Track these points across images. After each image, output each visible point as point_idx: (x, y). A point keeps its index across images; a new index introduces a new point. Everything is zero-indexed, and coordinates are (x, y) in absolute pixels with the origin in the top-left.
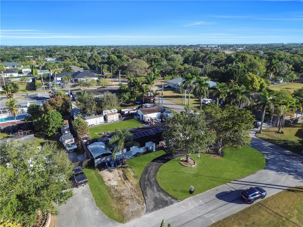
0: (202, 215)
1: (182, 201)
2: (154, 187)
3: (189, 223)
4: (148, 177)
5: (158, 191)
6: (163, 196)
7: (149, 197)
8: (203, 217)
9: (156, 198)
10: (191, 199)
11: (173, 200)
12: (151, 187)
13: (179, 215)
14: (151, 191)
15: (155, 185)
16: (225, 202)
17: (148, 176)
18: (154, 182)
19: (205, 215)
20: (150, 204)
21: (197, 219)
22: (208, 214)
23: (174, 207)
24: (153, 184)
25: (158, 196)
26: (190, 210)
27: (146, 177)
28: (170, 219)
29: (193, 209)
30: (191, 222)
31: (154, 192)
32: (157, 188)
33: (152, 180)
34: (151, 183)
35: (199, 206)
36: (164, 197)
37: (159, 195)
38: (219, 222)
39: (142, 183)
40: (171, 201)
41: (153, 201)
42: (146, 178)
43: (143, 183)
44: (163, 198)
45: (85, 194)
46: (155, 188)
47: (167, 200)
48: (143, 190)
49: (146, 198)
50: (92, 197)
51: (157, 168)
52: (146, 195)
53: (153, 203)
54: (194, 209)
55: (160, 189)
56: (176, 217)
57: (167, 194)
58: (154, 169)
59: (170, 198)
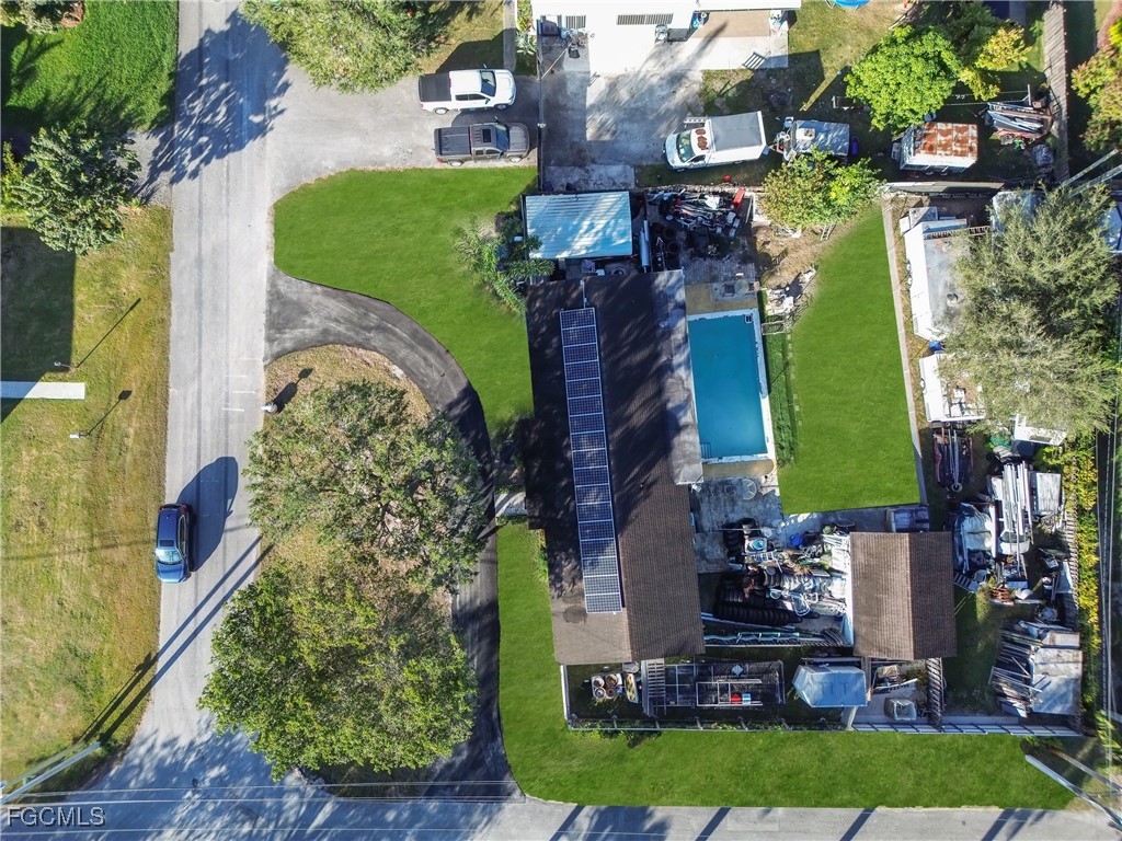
0: (199, 380)
1: (265, 367)
2: (348, 329)
3: (197, 339)
4: (395, 334)
5: (326, 332)
6: (302, 333)
7: (315, 299)
8: (194, 379)
9: (306, 313)
10: (257, 391)
11: (276, 348)
12: (348, 321)
13: (227, 333)
14: (334, 314)
15: (351, 333)
16: (206, 462)
17: (401, 339)
18: (368, 339)
19: (196, 387)
20: (294, 289)
21: (197, 362)
22: (196, 394)
23: (254, 338)
24: (358, 333)
25: (309, 321)
26: (227, 365)
27: (397, 330)
28: (228, 307)
29: (228, 373)
30: (197, 345)
31: (326, 318)
32: (338, 334)
33: (376, 339)
34: (369, 329)
35: (227, 393)
36: (297, 332)
37: (311, 326)
38: (166, 402)
39: (377, 304)
40: (276, 343)
41: (298, 299)
42: (395, 326)
43: (376, 308)
44: (295, 327)
45: (410, 150)
46: (341, 329)
47: (285, 333)
48: (349, 294)
49: (319, 288)
50: (388, 165)
51: (423, 381)
52: (326, 294)
53: (295, 297)
54: (225, 376)
55: (331, 339)
56: (228, 323)
57: (302, 346)
58: (423, 372)
59: (289, 345)
